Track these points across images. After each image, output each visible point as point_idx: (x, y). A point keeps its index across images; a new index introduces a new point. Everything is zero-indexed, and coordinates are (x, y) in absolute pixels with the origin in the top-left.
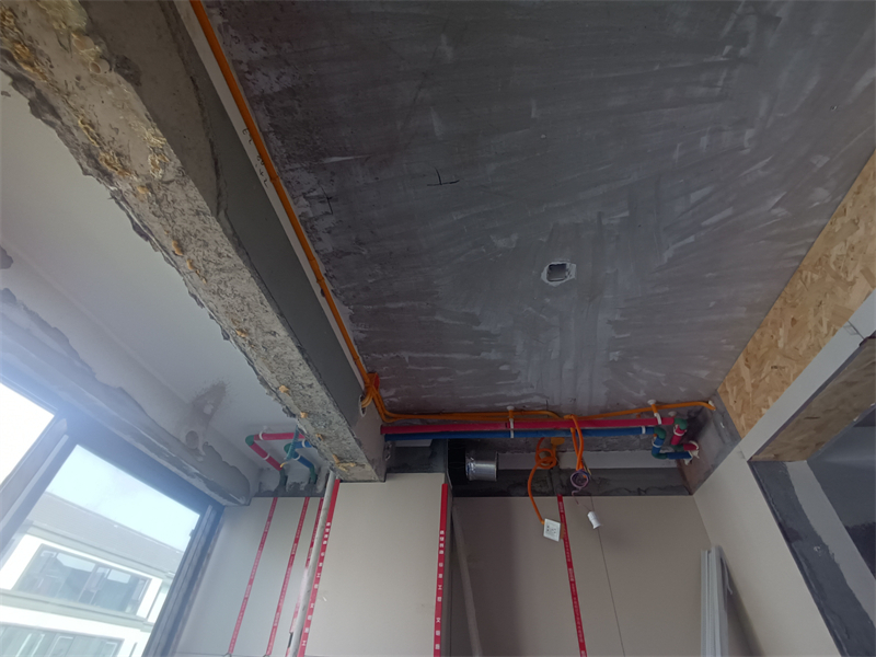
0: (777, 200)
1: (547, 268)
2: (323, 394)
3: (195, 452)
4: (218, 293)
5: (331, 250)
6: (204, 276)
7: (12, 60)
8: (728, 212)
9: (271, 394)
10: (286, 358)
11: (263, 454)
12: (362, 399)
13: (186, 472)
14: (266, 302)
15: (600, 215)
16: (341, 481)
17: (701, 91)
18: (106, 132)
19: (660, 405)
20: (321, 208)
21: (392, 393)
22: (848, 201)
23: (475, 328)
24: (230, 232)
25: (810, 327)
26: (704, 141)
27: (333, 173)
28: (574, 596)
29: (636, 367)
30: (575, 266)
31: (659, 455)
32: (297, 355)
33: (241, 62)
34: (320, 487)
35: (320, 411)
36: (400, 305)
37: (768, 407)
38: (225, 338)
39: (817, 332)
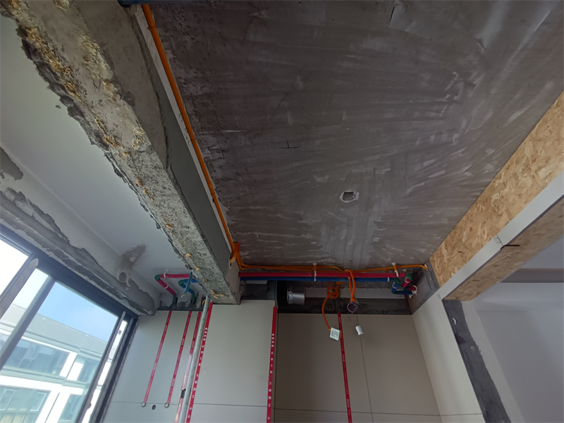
0: (467, 168)
1: (343, 194)
2: (212, 259)
3: (124, 285)
4: (159, 206)
5: (220, 177)
6: (153, 197)
7: (64, 89)
8: (442, 172)
9: (180, 257)
10: (193, 240)
11: (164, 285)
12: (231, 258)
13: (118, 297)
14: (187, 212)
15: (375, 169)
16: (214, 303)
17: (433, 114)
18: (110, 126)
19: (398, 265)
20: (218, 155)
21: (246, 253)
22: (503, 172)
23: (300, 222)
24: (172, 177)
25: (479, 233)
26: (433, 138)
27: (227, 138)
28: (345, 369)
29: (387, 246)
30: (358, 193)
31: (395, 292)
32: (200, 239)
33: (181, 78)
34: (198, 305)
35: (208, 267)
36: (258, 207)
37: (454, 273)
38: (158, 228)
39: (482, 238)
